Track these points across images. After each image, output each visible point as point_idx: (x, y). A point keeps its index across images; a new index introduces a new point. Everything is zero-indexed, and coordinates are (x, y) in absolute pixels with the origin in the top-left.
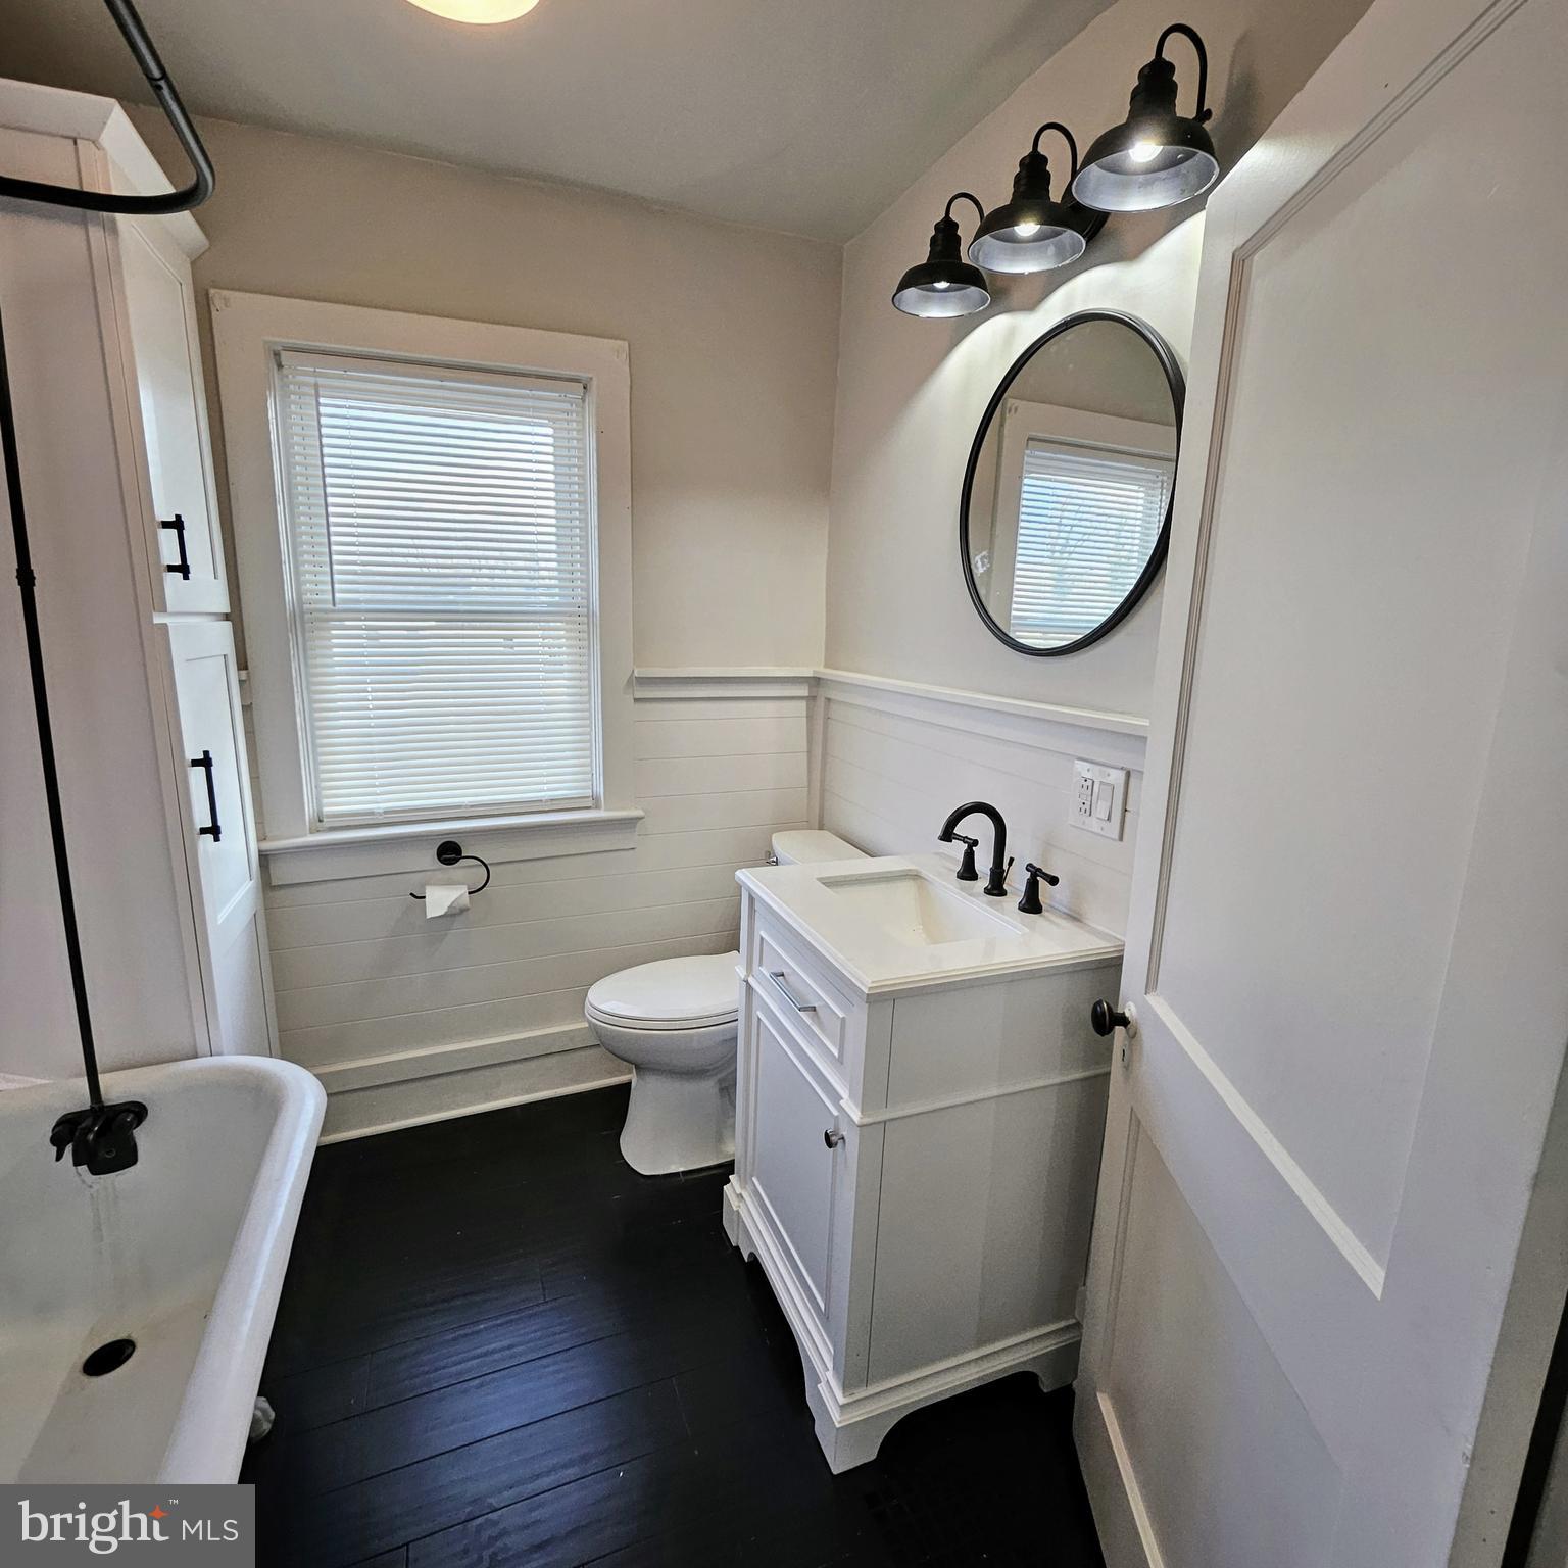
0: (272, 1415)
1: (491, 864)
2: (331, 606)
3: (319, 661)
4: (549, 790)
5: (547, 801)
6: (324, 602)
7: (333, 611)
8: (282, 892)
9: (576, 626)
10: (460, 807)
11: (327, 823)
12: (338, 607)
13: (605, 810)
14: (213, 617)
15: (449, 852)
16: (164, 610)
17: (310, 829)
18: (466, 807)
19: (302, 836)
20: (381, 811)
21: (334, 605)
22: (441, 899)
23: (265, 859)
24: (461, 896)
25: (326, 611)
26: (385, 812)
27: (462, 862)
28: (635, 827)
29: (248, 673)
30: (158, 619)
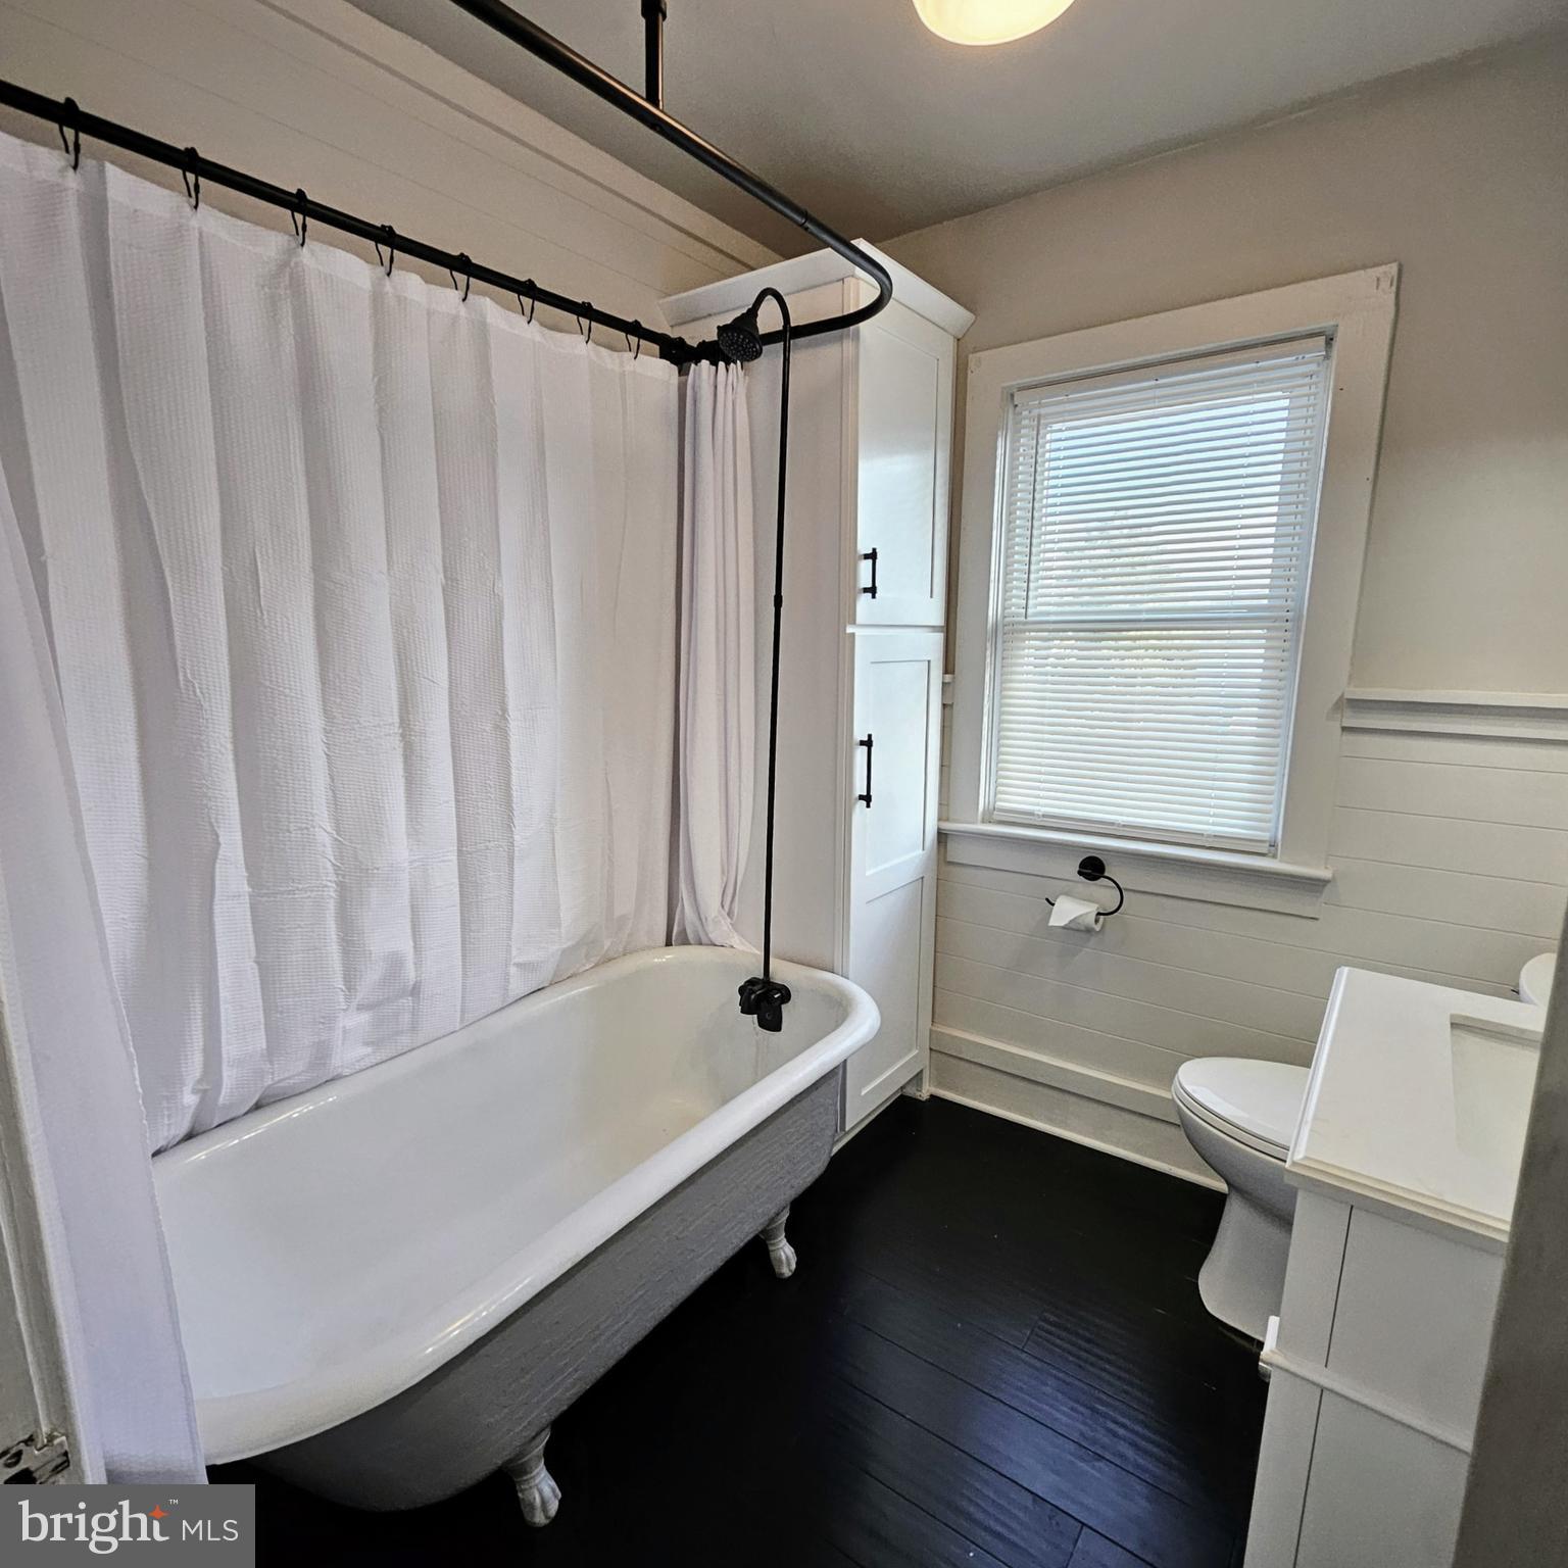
0: (794, 1266)
1: (1126, 890)
2: (1023, 619)
3: (1015, 669)
4: (1213, 824)
5: (1209, 836)
6: (1018, 615)
7: (1025, 623)
8: (958, 869)
9: (1282, 634)
10: (1113, 824)
11: (997, 816)
12: (1029, 619)
13: (1281, 861)
14: (930, 630)
15: (1093, 868)
16: (854, 622)
17: (983, 819)
18: (1119, 825)
19: (973, 823)
20: (1040, 813)
21: (1026, 617)
22: (1068, 910)
23: (942, 837)
24: (1087, 914)
25: (1019, 623)
26: (1044, 816)
27: (1102, 881)
28: (1321, 892)
29: (954, 678)
30: (850, 630)
